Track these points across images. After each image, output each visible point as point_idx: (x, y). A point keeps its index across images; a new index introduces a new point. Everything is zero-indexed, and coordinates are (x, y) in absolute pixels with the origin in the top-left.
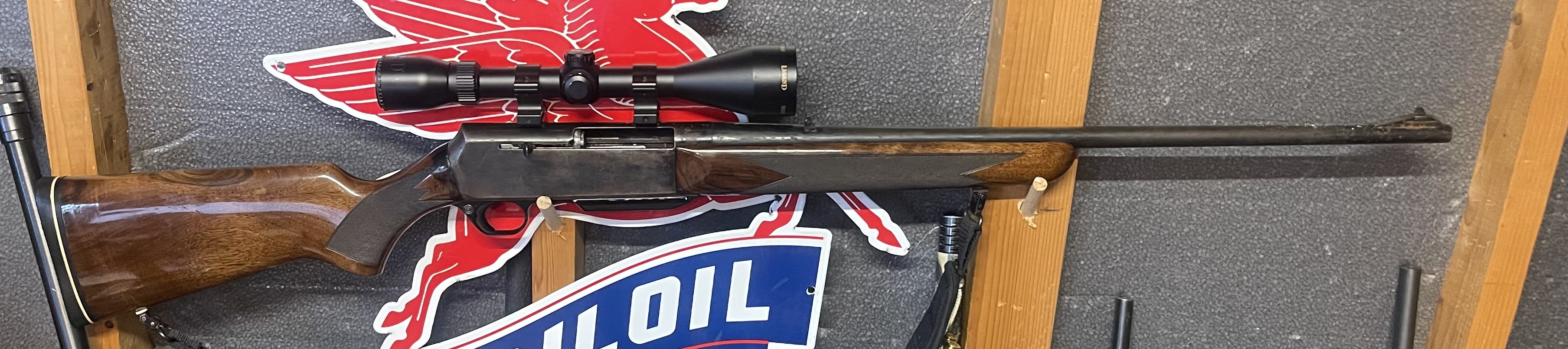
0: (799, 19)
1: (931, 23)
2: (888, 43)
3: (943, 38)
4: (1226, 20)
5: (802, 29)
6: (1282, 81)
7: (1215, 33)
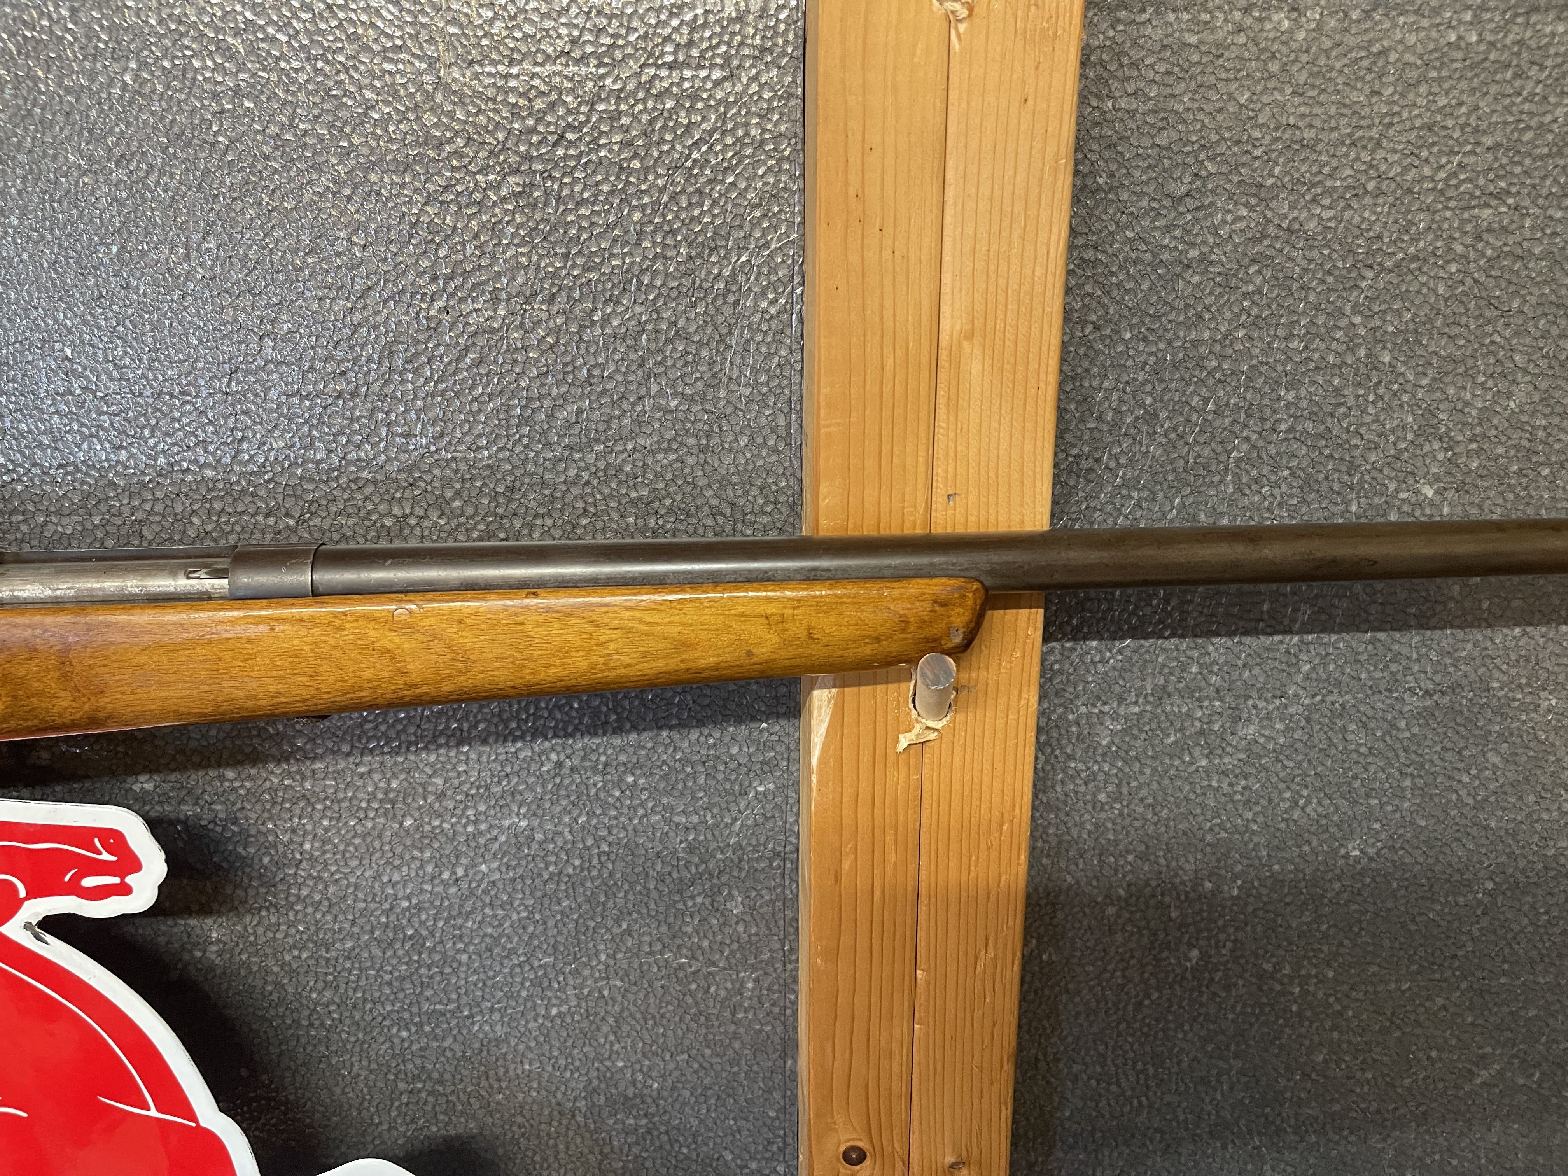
0: (377, 844)
1: (672, 834)
2: (585, 878)
3: (703, 861)
4: (1305, 793)
5: (388, 863)
6: (1428, 904)
7: (1283, 820)
